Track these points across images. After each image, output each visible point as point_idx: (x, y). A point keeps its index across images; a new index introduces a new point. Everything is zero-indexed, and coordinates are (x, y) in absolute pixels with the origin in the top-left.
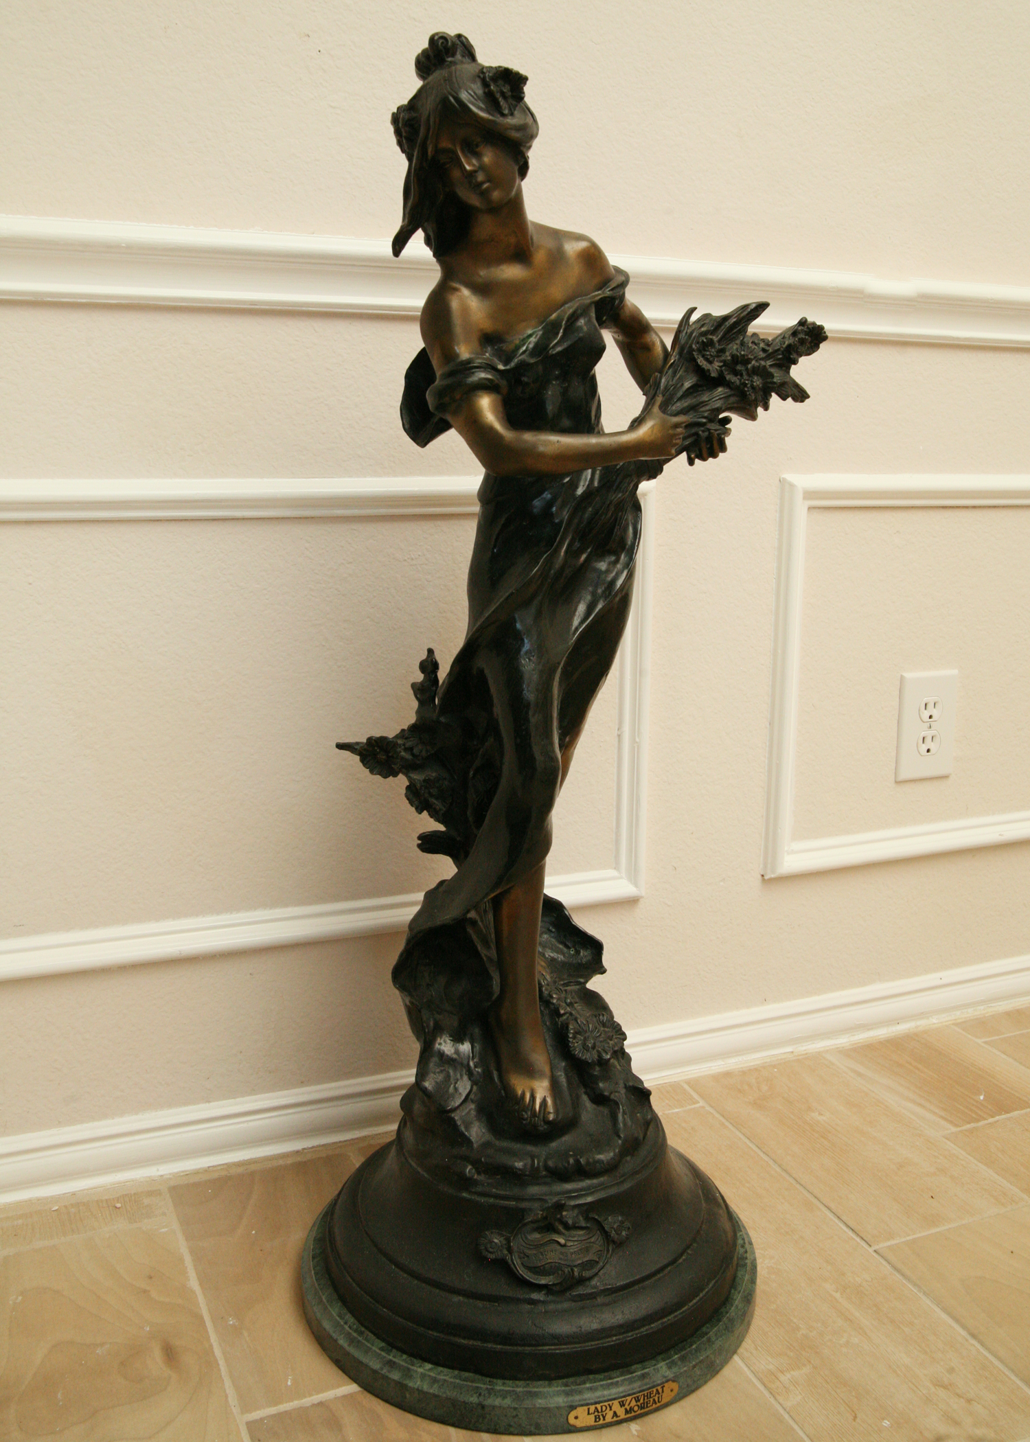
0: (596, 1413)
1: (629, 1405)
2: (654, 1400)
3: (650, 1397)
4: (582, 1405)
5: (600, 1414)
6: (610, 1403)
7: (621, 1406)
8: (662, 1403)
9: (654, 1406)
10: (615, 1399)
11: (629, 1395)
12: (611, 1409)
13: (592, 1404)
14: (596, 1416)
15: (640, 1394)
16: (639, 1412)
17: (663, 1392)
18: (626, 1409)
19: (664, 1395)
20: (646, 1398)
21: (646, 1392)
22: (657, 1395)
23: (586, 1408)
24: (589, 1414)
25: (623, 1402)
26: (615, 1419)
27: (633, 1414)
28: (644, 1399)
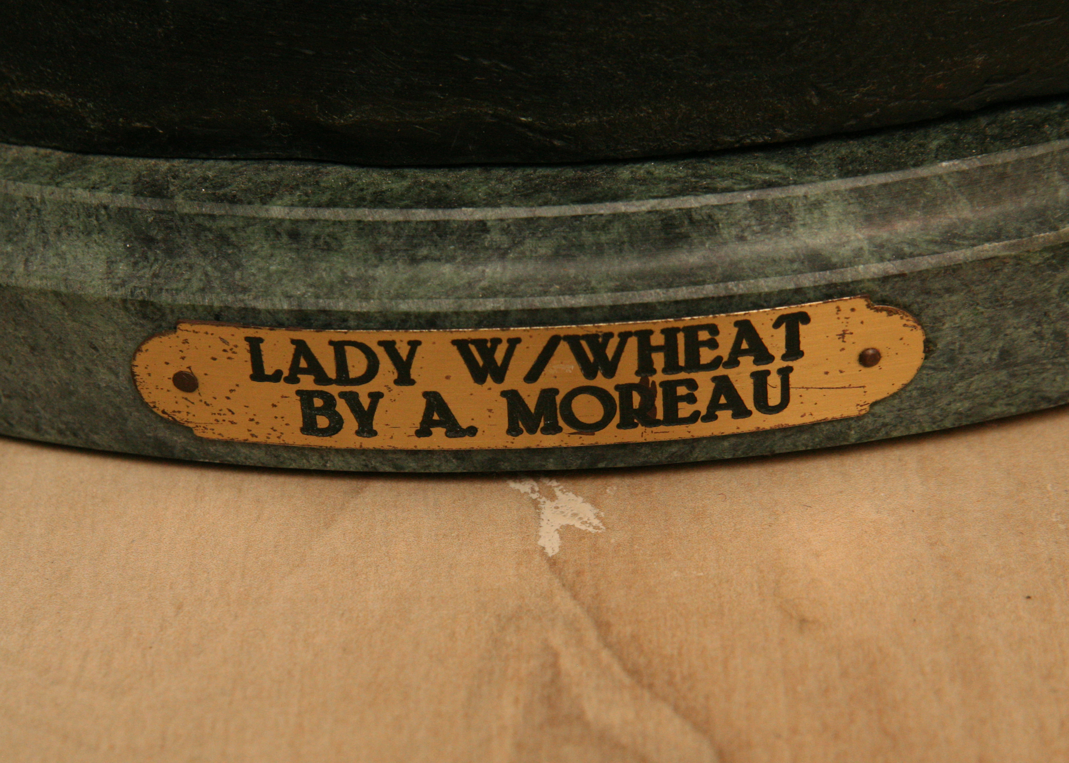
0: (307, 382)
1: (532, 376)
2: (724, 386)
3: (694, 364)
4: (218, 317)
5: (334, 390)
6: (402, 339)
7: (479, 376)
8: (790, 417)
9: (726, 423)
10: (432, 321)
11: (533, 317)
12: (404, 378)
13: (276, 322)
14: (306, 397)
15: (617, 327)
16: (611, 435)
17: (794, 350)
18: (513, 398)
19: (801, 371)
20: (659, 359)
21: (657, 325)
22: (747, 364)
23: (238, 336)
24: (258, 374)
25: (487, 348)
26: (439, 439)
27: (566, 438)
28: (645, 367)
